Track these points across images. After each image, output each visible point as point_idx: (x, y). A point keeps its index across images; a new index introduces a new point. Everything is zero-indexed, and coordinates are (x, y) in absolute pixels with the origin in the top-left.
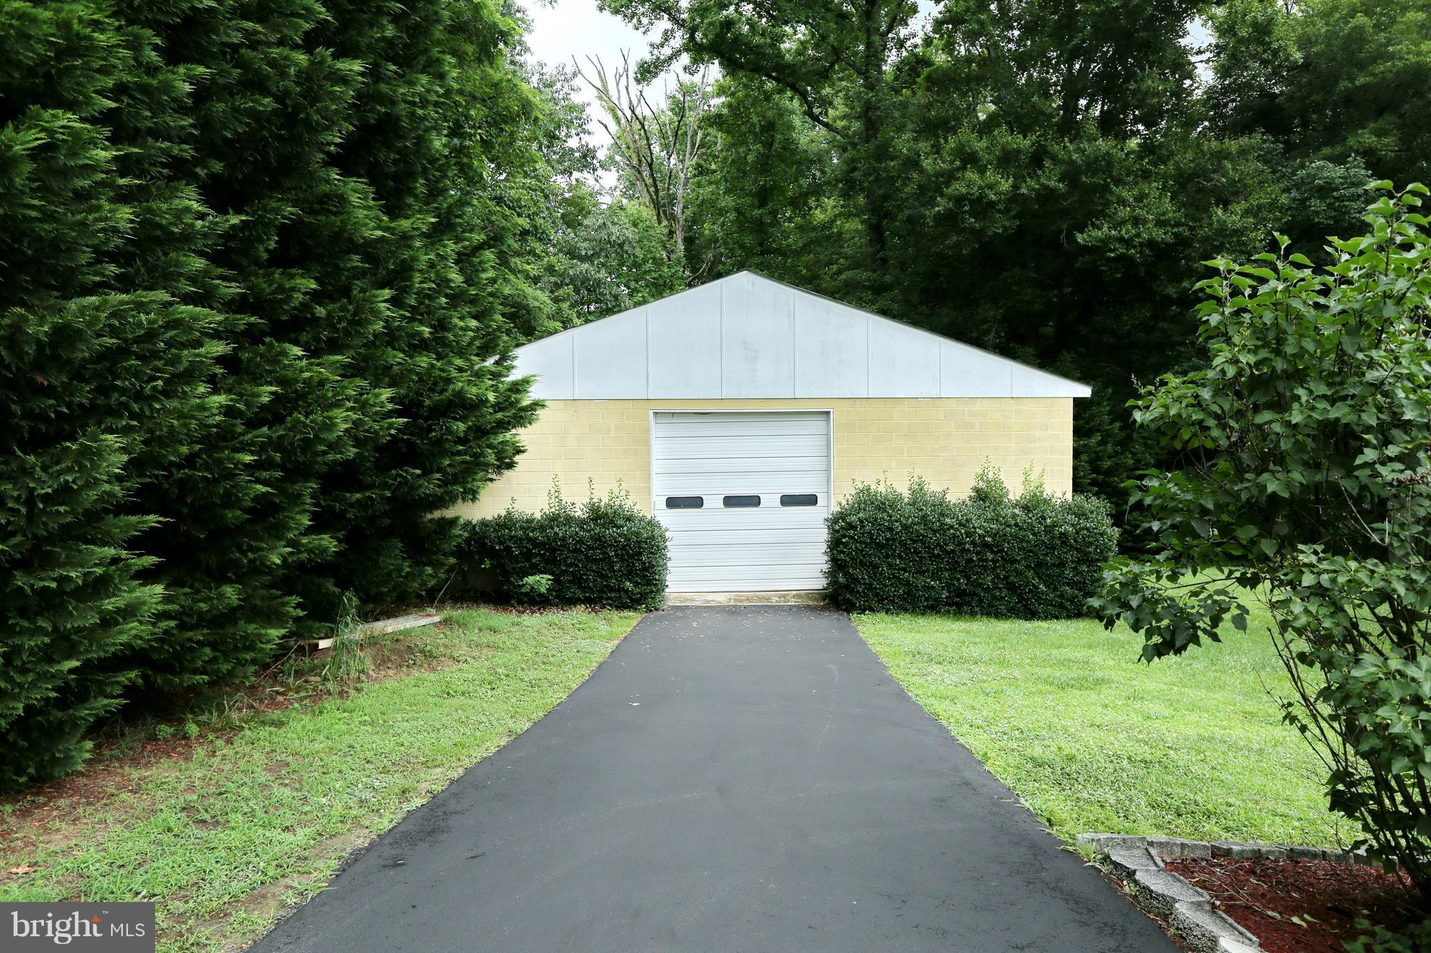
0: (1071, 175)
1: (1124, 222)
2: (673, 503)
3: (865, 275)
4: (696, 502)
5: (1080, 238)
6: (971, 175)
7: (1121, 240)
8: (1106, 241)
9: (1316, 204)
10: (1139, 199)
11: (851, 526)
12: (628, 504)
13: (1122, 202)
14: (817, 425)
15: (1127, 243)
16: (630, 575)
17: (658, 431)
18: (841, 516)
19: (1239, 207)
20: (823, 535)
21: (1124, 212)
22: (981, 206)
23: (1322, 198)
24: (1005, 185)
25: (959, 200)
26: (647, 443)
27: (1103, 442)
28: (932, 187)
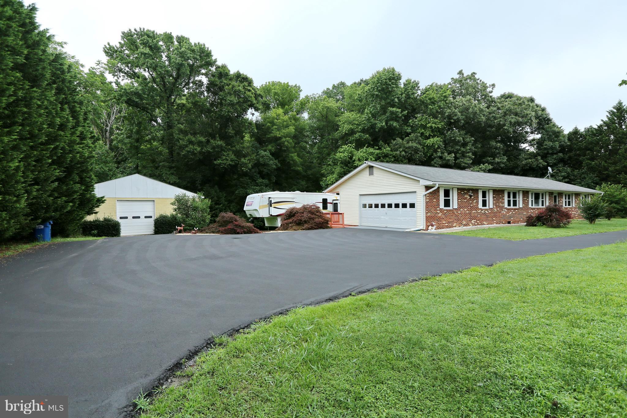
0: (213, 148)
1: (224, 160)
2: (121, 218)
3: (167, 164)
4: (126, 218)
5: (215, 162)
6: (191, 146)
7: (223, 163)
8: (220, 164)
9: (261, 159)
10: (228, 155)
11: (158, 221)
12: (112, 218)
13: (224, 155)
14: (152, 203)
15: (225, 164)
16: (114, 230)
17: (118, 204)
18: (156, 219)
19: (247, 159)
20: (153, 223)
21: (224, 157)
22: (193, 153)
23: (262, 158)
24: (199, 149)
25: (188, 152)
26: (116, 206)
27: (223, 206)
28: (182, 148)
